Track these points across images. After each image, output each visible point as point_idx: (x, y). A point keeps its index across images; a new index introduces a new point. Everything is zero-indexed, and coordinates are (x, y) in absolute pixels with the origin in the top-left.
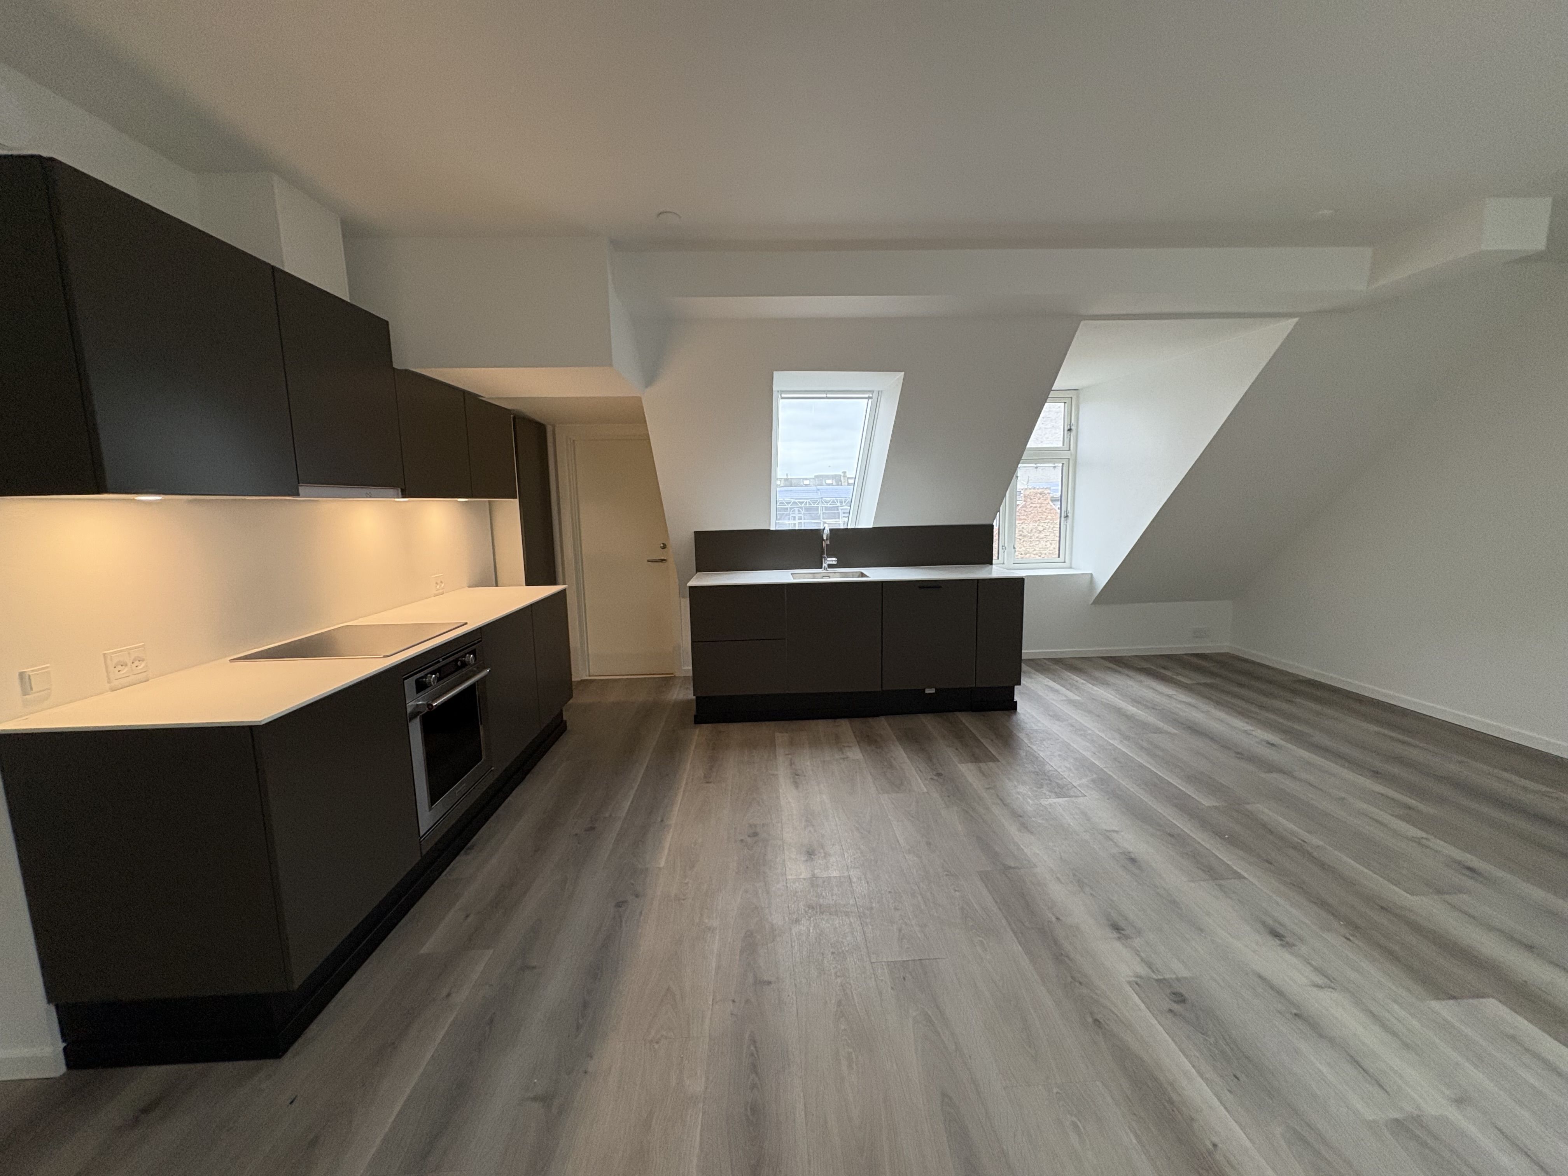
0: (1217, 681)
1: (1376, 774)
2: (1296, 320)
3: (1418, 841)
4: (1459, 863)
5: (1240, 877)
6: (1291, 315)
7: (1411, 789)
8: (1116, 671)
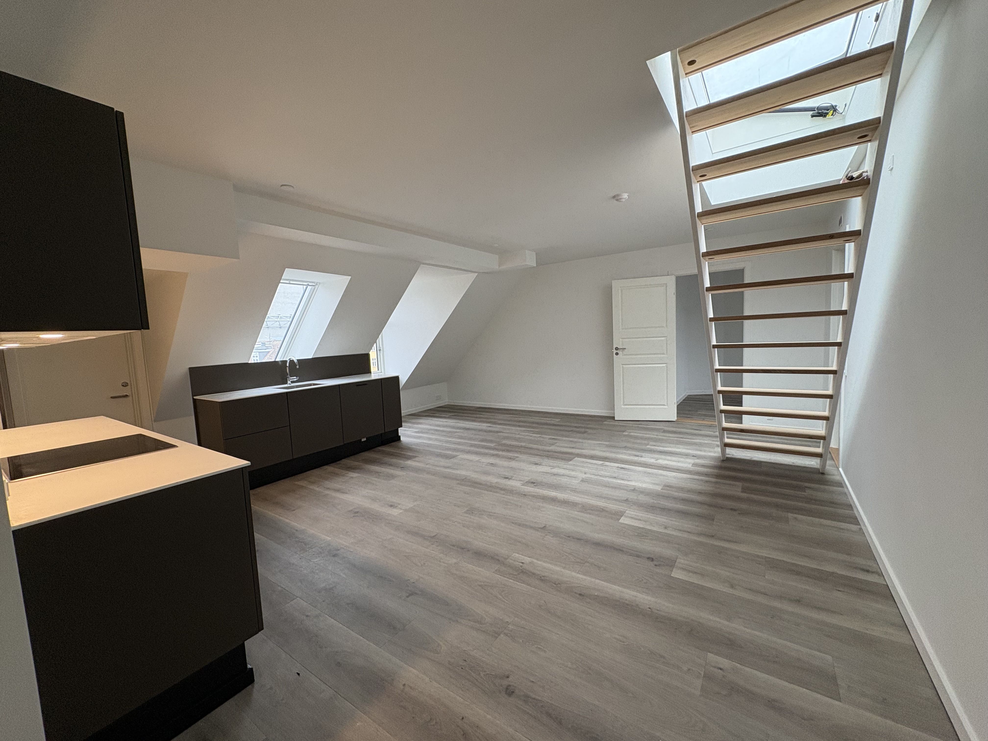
0: (456, 414)
1: (519, 426)
2: (476, 274)
3: (540, 437)
4: (550, 438)
5: (518, 457)
6: (475, 272)
7: (529, 427)
8: (418, 419)
